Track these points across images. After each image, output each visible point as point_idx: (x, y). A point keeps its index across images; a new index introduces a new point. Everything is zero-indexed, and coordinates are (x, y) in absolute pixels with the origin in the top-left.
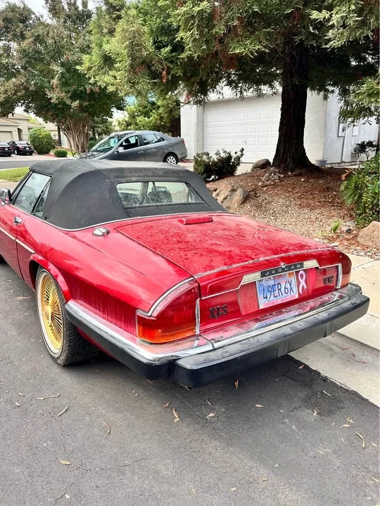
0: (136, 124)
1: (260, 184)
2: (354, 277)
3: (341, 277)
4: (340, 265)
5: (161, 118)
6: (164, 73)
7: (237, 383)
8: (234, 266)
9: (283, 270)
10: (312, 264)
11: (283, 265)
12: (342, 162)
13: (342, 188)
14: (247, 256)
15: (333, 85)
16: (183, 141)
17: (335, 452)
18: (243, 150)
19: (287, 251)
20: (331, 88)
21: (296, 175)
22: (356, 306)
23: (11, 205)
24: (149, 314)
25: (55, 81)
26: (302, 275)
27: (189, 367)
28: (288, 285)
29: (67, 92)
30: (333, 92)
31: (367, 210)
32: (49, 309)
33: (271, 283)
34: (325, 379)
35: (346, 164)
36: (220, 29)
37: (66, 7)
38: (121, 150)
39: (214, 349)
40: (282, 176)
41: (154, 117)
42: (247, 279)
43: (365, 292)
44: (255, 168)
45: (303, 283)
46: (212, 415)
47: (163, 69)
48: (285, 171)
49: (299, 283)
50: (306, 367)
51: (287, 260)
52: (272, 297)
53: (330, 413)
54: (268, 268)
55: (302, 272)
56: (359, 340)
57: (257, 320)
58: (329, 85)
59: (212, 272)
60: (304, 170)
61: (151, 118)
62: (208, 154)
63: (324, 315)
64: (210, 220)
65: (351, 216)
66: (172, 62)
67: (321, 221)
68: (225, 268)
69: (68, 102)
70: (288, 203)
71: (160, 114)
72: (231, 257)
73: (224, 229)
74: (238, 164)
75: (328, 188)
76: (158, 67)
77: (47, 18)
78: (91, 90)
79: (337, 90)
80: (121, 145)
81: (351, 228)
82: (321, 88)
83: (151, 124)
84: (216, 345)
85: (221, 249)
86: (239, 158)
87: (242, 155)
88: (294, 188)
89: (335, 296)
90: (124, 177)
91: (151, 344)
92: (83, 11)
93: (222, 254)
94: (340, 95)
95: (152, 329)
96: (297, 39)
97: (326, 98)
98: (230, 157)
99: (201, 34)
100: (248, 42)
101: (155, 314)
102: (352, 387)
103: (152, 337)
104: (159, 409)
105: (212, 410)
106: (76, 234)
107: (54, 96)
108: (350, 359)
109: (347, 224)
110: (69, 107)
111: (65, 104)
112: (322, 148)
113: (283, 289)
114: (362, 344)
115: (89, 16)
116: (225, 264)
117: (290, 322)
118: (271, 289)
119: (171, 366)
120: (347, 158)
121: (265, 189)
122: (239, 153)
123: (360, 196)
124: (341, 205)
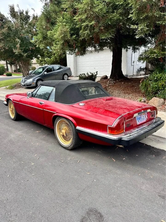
0: (45, 61)
1: (107, 85)
2: (158, 115)
4: (155, 111)
5: (56, 58)
8: (131, 112)
9: (143, 113)
10: (149, 110)
11: (143, 111)
12: (133, 75)
14: (132, 109)
15: (130, 46)
16: (70, 69)
17: (163, 164)
18: (97, 72)
19: (142, 107)
20: (129, 47)
21: (119, 81)
23: (33, 97)
24: (113, 126)
25: (18, 46)
28: (143, 117)
29: (22, 50)
30: (130, 48)
31: (150, 93)
32: (64, 131)
33: (139, 117)
34: (153, 147)
35: (135, 76)
36: (96, 30)
37: (19, 14)
38: (46, 73)
39: (130, 136)
40: (115, 82)
41: (53, 58)
42: (136, 115)
44: (102, 79)
45: (147, 117)
46: (124, 159)
47: (74, 44)
48: (115, 80)
49: (146, 117)
50: (146, 145)
51: (143, 109)
52: (140, 121)
53: (158, 155)
54: (139, 112)
55: (146, 113)
57: (138, 128)
58: (129, 46)
59: (126, 113)
60: (123, 79)
61: (51, 59)
62: (85, 74)
63: (154, 126)
64: (111, 99)
65: (144, 96)
66: (76, 41)
67: (133, 98)
68: (129, 112)
69: (22, 54)
70: (119, 92)
71: (56, 57)
72: (128, 109)
73: (118, 102)
74: (96, 78)
75: (133, 86)
76: (72, 43)
77: (10, 18)
78: (32, 49)
79: (131, 48)
80: (45, 71)
81: (145, 100)
82: (125, 47)
83: (52, 61)
85: (123, 107)
86: (96, 75)
87: (97, 74)
88: (120, 87)
89: (154, 120)
90: (81, 86)
91: (113, 135)
92: (26, 16)
93: (125, 109)
94: (133, 50)
95: (113, 130)
96: (121, 32)
97: (127, 51)
98: (93, 75)
99: (90, 31)
100: (106, 34)
101: (115, 126)
102: (162, 149)
103: (114, 133)
106: (74, 105)
107: (16, 51)
108: (158, 142)
110: (22, 56)
111: (20, 54)
112: (126, 70)
113: (142, 119)
115: (29, 17)
116: (128, 111)
117: (146, 128)
118: (140, 119)
120: (135, 73)
121: (110, 87)
122: (96, 73)
123: (147, 88)
124: (139, 92)
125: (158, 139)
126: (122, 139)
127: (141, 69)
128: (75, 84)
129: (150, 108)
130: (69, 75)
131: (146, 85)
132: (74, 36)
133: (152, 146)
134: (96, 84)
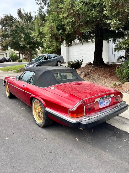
0: (46, 51)
1: (89, 71)
2: (124, 99)
3: (120, 99)
4: (120, 96)
5: (54, 49)
6: (60, 38)
7: (92, 131)
8: (93, 96)
9: (105, 97)
10: (112, 95)
11: (105, 96)
12: (114, 62)
13: (116, 71)
14: (95, 94)
16: (62, 57)
17: (122, 147)
18: (83, 59)
19: (106, 92)
20: (110, 39)
21: (100, 67)
22: (125, 107)
23: (20, 80)
24: (73, 110)
25: (22, 39)
26: (110, 99)
27: (84, 124)
28: (107, 102)
29: (26, 42)
30: (110, 40)
31: (124, 78)
32: (37, 111)
33: (102, 101)
34: (117, 129)
35: (116, 63)
36: (77, 25)
37: (24, 15)
38: (43, 60)
39: (90, 119)
40: (96, 68)
41: (52, 49)
42: (97, 100)
43: (127, 103)
44: (87, 65)
45: (110, 101)
46: (87, 139)
47: (60, 37)
48: (97, 66)
49: (109, 101)
50: (111, 126)
51: (106, 94)
52: (103, 105)
53: (120, 137)
54: (101, 97)
55: (110, 98)
56: (126, 117)
57: (99, 112)
59: (88, 98)
60: (103, 66)
61: (51, 49)
62: (72, 61)
63: (117, 110)
64: (82, 84)
65: (119, 80)
66: (62, 35)
67: (110, 82)
68: (91, 97)
69: (26, 45)
70: (99, 76)
71: (54, 48)
72: (91, 94)
73: (86, 86)
74: (82, 64)
75: (111, 71)
76: (58, 36)
77: (18, 19)
78: (33, 41)
79: (112, 40)
80: (43, 59)
81: (119, 84)
82: (107, 39)
83: (51, 51)
84: (90, 118)
85: (88, 92)
86: (82, 62)
87: (83, 61)
88: (100, 72)
89: (119, 104)
90: (56, 72)
91: (73, 118)
92: (30, 16)
93: (89, 93)
94: (113, 41)
95: (73, 114)
96: (100, 26)
97: (108, 42)
98: (79, 62)
99: (72, 26)
100: (86, 29)
101: (74, 110)
102: (125, 131)
103: (74, 116)
104: (72, 138)
105: (87, 138)
106: (46, 89)
107: (21, 44)
108: (124, 123)
109: (118, 83)
110: (26, 47)
111: (24, 46)
112: (108, 58)
113: (105, 103)
114: (126, 119)
115: (32, 18)
116: (90, 96)
117: (108, 112)
118: (102, 103)
119: (79, 124)
120: (116, 61)
121: (91, 72)
122: (82, 61)
123: (122, 74)
124: (116, 77)
125: (124, 120)
126: (81, 122)
127: (121, 58)
128: (51, 70)
129: (114, 93)
130: (62, 62)
131: (121, 71)
132: (61, 31)
133: (116, 127)
134: (71, 70)
